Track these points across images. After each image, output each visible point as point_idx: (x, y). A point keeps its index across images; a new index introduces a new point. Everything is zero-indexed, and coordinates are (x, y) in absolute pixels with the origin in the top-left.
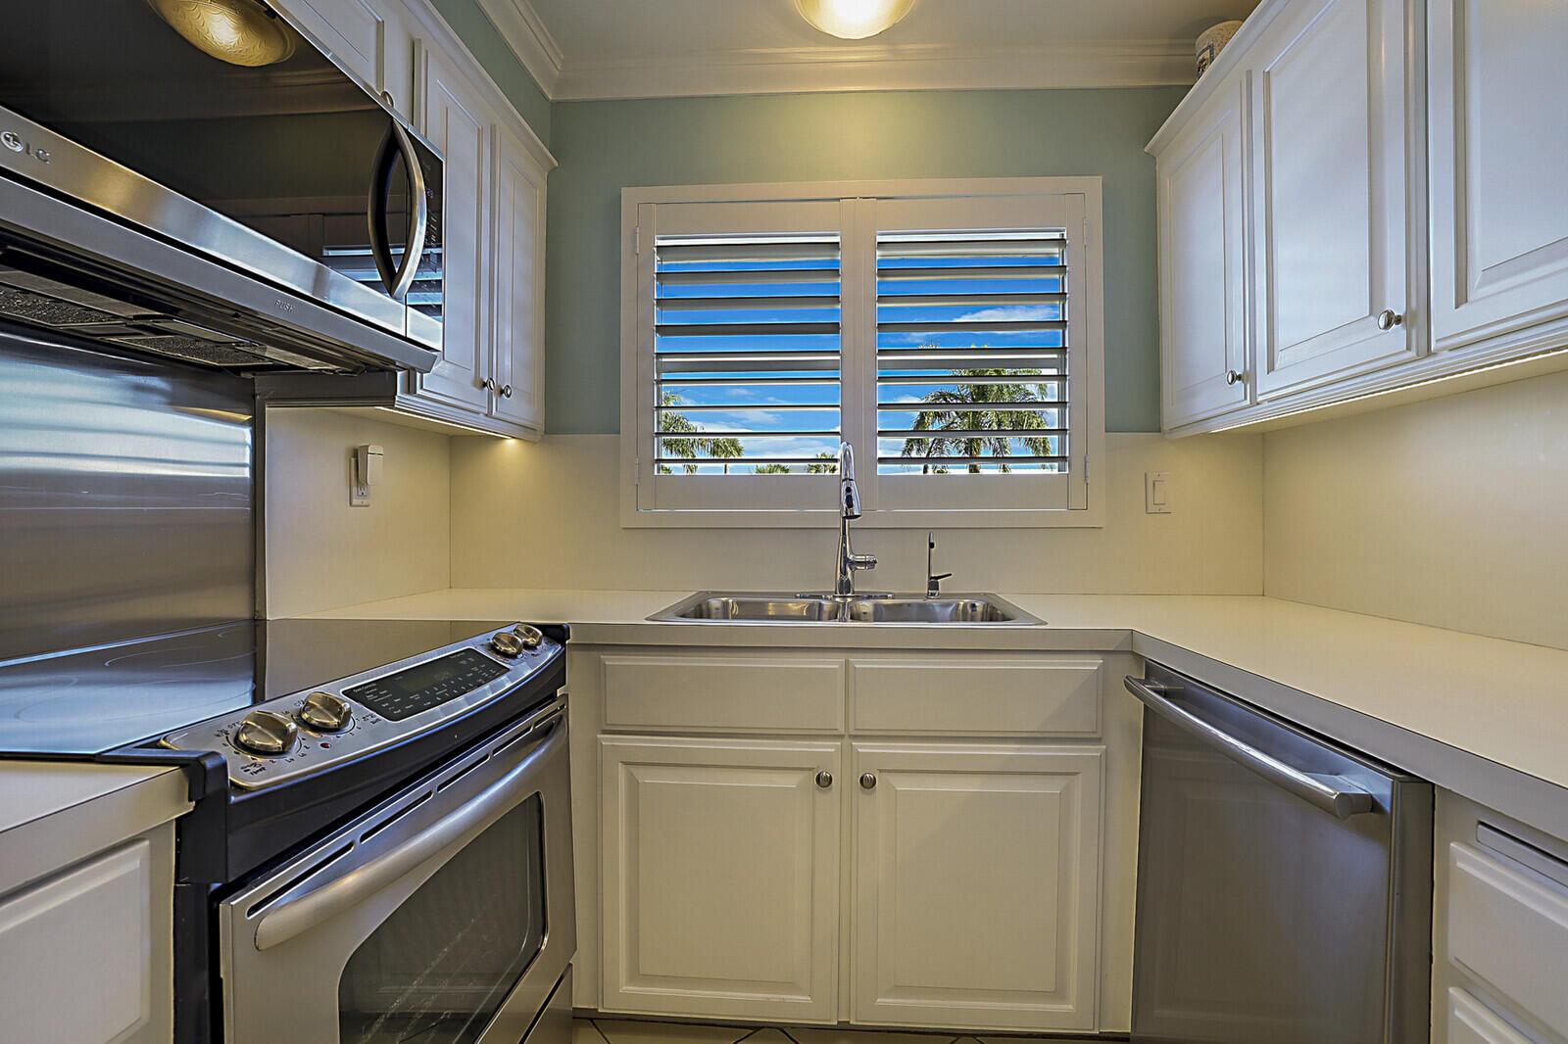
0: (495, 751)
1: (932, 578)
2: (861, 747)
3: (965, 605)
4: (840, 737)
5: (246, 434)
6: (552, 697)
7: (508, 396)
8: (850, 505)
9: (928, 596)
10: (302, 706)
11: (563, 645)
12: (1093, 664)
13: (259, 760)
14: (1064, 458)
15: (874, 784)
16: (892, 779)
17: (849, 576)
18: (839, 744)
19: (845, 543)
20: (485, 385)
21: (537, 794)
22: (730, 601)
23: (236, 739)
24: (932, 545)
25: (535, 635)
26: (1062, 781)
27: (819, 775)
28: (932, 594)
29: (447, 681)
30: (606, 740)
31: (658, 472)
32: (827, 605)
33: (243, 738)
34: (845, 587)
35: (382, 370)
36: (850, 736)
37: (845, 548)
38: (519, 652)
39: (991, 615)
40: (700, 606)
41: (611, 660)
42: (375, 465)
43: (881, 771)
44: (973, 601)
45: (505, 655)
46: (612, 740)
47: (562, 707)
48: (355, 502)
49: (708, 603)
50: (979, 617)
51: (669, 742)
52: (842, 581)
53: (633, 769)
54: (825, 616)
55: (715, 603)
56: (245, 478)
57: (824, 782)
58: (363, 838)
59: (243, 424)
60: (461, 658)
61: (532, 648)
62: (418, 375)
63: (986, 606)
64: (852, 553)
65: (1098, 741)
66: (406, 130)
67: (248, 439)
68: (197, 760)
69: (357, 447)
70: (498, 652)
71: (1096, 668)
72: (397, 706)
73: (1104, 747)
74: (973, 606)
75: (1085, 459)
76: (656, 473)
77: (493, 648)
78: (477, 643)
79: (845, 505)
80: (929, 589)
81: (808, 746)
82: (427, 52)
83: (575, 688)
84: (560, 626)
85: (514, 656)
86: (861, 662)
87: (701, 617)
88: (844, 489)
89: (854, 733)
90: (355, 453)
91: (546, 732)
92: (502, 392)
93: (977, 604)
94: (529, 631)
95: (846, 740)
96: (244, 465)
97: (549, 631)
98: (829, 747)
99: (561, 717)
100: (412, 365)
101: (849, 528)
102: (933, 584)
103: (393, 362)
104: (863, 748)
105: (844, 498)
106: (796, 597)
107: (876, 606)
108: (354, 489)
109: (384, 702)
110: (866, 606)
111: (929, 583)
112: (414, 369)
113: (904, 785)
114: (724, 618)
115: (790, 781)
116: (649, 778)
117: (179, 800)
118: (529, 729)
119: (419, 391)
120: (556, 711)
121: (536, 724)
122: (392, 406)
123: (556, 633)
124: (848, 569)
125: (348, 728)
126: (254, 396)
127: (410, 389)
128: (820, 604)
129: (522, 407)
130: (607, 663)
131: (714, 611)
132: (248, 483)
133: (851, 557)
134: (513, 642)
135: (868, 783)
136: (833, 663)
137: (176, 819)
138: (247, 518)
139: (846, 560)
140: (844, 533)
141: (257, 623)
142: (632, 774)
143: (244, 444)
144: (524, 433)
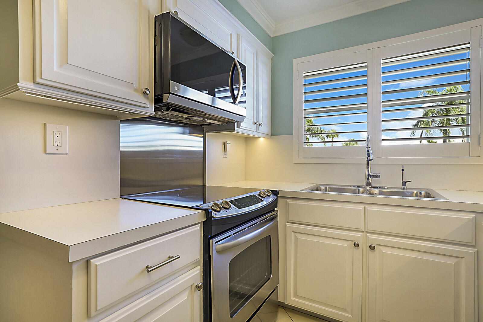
0: (260, 221)
1: (403, 182)
2: (370, 236)
3: (417, 193)
4: (363, 232)
5: (202, 139)
6: (274, 210)
7: (262, 126)
8: (369, 156)
9: (402, 189)
10: (221, 203)
11: (277, 196)
12: (471, 216)
13: (216, 212)
14: (468, 136)
15: (375, 248)
16: (381, 248)
17: (370, 180)
18: (362, 234)
19: (369, 169)
20: (256, 123)
21: (270, 236)
22: (328, 187)
23: (211, 207)
24: (403, 170)
25: (270, 193)
26: (456, 260)
27: (355, 243)
28: (403, 188)
29: (249, 202)
30: (288, 225)
31: (305, 146)
32: (361, 189)
33: (213, 207)
34: (369, 184)
35: (232, 123)
36: (366, 232)
37: (369, 171)
38: (266, 197)
39: (428, 196)
40: (317, 188)
41: (290, 202)
42: (228, 146)
43: (377, 245)
44: (420, 191)
45: (262, 197)
46: (290, 225)
47: (277, 213)
48: (224, 157)
49: (320, 187)
50: (423, 196)
51: (307, 227)
52: (367, 182)
53: (296, 234)
54: (360, 193)
55: (323, 187)
56: (202, 151)
57: (356, 245)
58: (233, 234)
59: (201, 137)
60: (252, 197)
61: (269, 196)
62: (240, 123)
63: (426, 193)
64: (371, 172)
65: (473, 247)
66: (237, 61)
67: (203, 141)
68: (207, 210)
69: (225, 142)
70: (261, 196)
71: (471, 218)
72: (239, 206)
73: (477, 249)
74: (420, 193)
75: (479, 135)
76: (304, 147)
77: (259, 195)
78: (256, 194)
79: (367, 156)
80: (402, 186)
81: (351, 233)
82: (241, 37)
83: (280, 209)
84: (276, 191)
85: (264, 198)
86: (370, 208)
87: (318, 191)
88: (366, 151)
89: (367, 231)
90: (224, 144)
91: (272, 219)
92: (260, 125)
93: (422, 192)
94: (268, 191)
95: (365, 233)
96: (201, 147)
97: (273, 192)
98: (359, 235)
99: (276, 216)
100: (239, 121)
101: (370, 164)
102: (404, 184)
103: (234, 121)
104: (371, 236)
105: (367, 154)
106: (351, 187)
107: (380, 191)
108: (224, 153)
109: (237, 204)
110: (376, 191)
111: (402, 184)
112: (239, 122)
113: (386, 250)
114: (325, 191)
115: (345, 244)
116: (300, 237)
117: (204, 218)
118: (268, 217)
119: (240, 127)
120: (275, 214)
121: (270, 216)
122: (234, 131)
123: (275, 193)
124: (370, 178)
125: (230, 209)
126: (204, 131)
127: (238, 127)
128: (359, 189)
129: (265, 129)
130: (289, 202)
131: (322, 190)
132: (203, 151)
133: (371, 174)
134: (264, 194)
135: (372, 248)
136: (361, 207)
137: (203, 221)
138: (202, 161)
139: (369, 174)
140: (368, 165)
141: (204, 186)
142: (296, 236)
143: (202, 142)
144: (266, 136)
